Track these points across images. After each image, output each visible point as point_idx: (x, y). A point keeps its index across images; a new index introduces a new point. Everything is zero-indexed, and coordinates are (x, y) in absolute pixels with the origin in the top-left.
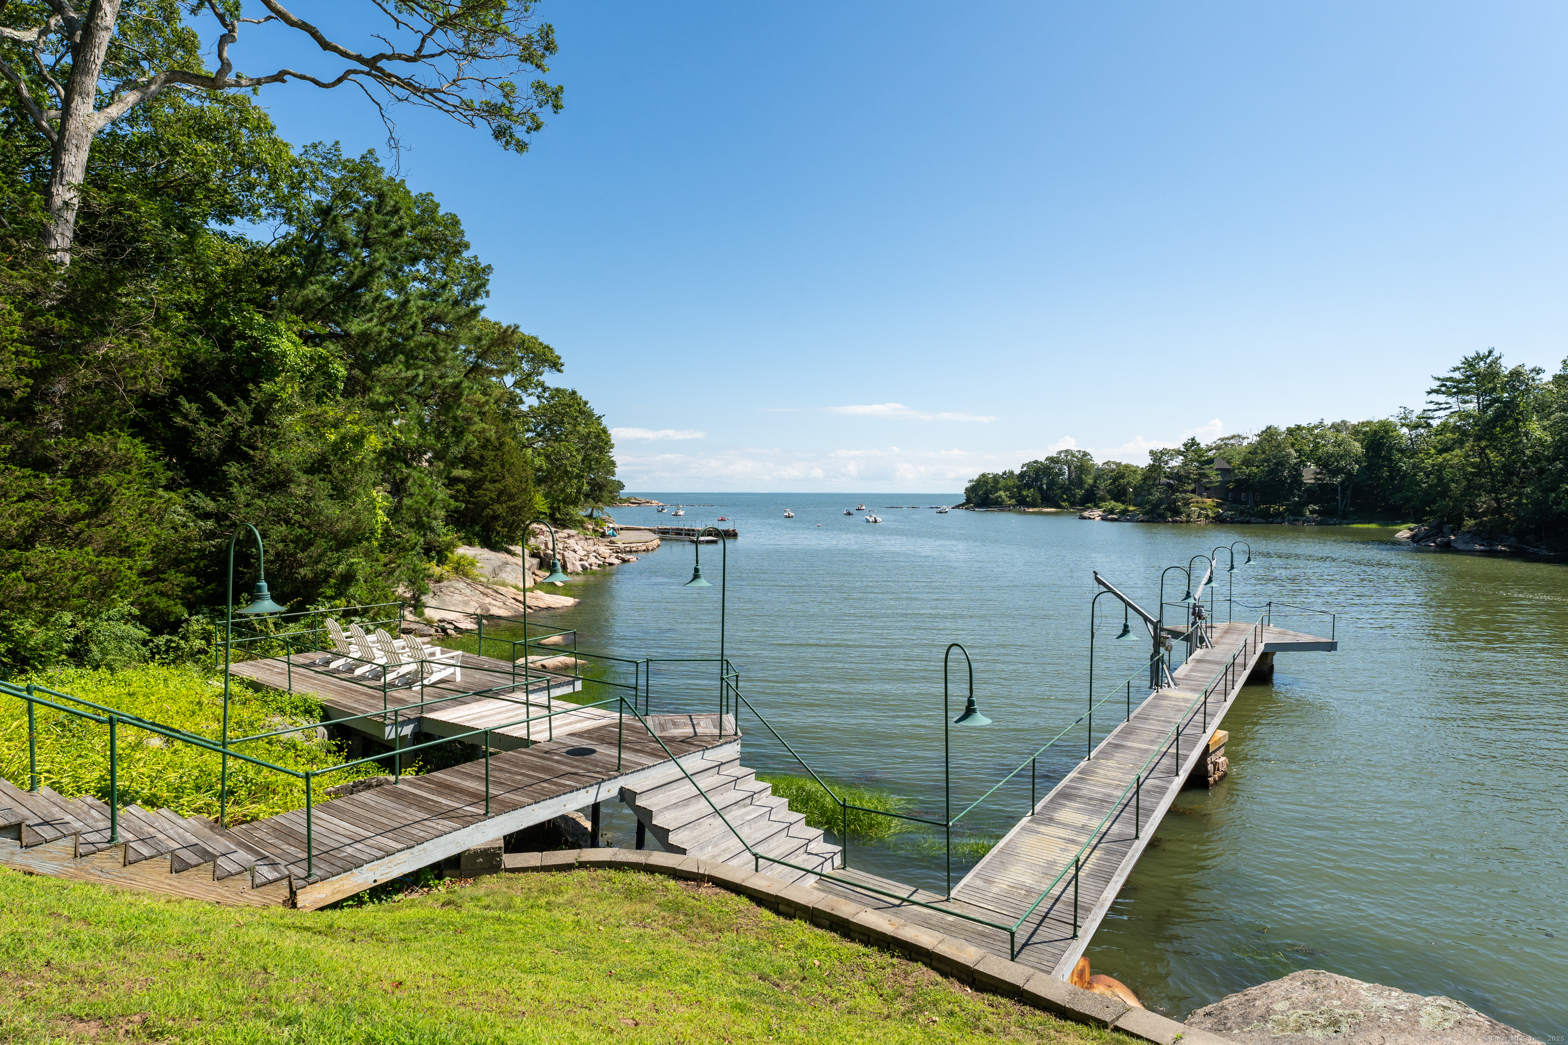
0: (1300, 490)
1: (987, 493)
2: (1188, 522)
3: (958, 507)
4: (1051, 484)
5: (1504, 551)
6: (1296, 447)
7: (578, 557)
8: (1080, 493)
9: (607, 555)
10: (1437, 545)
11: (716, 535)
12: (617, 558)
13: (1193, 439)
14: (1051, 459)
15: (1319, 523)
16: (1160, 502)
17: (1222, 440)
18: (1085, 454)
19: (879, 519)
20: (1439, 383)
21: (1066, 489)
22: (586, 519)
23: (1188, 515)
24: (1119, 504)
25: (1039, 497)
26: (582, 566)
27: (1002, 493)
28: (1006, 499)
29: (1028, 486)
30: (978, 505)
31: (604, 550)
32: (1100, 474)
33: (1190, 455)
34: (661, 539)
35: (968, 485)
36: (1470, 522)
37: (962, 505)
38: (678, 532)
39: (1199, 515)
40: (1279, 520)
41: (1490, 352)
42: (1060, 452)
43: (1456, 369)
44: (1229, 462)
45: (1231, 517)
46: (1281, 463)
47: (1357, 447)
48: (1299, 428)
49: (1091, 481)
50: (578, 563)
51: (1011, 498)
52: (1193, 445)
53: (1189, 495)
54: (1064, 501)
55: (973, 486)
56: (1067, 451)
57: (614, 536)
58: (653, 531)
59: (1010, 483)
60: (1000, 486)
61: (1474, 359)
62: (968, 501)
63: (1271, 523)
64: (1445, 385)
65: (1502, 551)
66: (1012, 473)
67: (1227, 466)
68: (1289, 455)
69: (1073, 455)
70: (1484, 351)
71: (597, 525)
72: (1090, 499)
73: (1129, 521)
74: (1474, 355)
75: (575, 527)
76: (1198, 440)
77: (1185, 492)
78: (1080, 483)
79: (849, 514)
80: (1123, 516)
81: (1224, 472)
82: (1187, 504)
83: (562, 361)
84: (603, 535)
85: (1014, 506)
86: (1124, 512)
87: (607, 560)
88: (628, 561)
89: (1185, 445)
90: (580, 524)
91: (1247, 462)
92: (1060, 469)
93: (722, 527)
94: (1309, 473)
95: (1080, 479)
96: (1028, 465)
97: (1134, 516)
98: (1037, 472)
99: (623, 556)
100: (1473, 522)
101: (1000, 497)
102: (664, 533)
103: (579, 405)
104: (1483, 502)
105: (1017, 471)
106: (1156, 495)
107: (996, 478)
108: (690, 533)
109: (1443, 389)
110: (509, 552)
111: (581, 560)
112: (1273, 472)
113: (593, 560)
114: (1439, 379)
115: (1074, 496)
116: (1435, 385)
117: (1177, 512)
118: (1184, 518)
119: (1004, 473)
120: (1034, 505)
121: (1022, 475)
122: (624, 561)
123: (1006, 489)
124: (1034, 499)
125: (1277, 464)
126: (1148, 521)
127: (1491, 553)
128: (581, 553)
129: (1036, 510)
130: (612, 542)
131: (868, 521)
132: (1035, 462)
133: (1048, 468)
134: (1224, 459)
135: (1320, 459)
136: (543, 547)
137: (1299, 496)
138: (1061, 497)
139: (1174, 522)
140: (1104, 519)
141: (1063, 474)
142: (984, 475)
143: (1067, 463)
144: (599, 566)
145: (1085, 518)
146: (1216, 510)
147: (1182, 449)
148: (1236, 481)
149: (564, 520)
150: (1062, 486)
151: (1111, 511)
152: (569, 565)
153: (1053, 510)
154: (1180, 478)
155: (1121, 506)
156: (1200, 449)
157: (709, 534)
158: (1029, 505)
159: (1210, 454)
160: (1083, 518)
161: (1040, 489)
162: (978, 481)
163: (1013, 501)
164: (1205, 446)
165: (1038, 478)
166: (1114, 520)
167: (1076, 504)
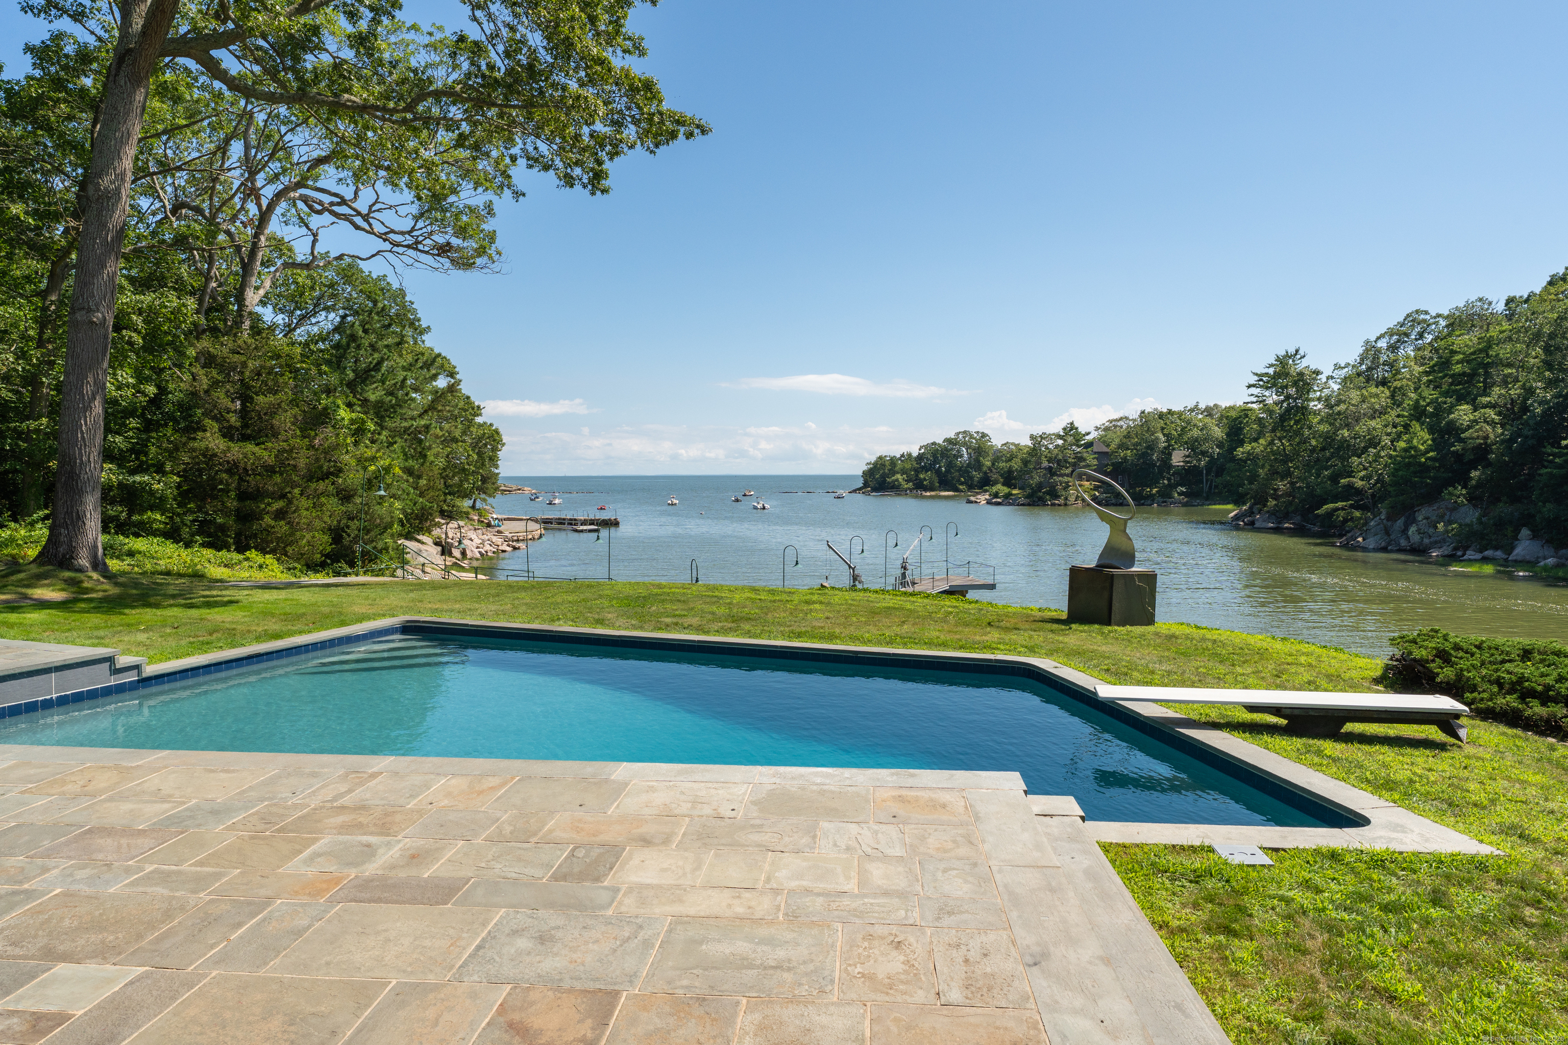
0: (1169, 473)
1: (884, 476)
2: (1066, 505)
3: (854, 491)
4: (950, 465)
5: (1290, 528)
6: (1166, 431)
7: (475, 545)
8: (977, 476)
9: (500, 543)
10: (1245, 524)
11: (597, 525)
12: (508, 545)
13: (1072, 423)
14: (948, 441)
15: (1185, 505)
16: (1040, 486)
17: (1111, 421)
18: (984, 435)
19: (767, 506)
20: (1256, 378)
21: (964, 471)
22: (470, 510)
23: (1066, 499)
24: (1005, 488)
25: (936, 480)
26: (480, 552)
27: (899, 476)
28: (903, 483)
29: (925, 469)
30: (875, 490)
31: (498, 540)
32: (999, 456)
33: (1070, 439)
34: (545, 529)
35: (865, 468)
36: (1272, 503)
37: (860, 489)
38: (561, 522)
39: (1077, 498)
40: (1149, 502)
41: (1297, 351)
42: (958, 434)
43: (1271, 366)
44: (1108, 446)
45: (1106, 500)
46: (1151, 446)
47: (1218, 433)
48: (1170, 412)
49: (988, 464)
50: (476, 551)
51: (907, 481)
52: (1072, 429)
53: (1066, 479)
54: (962, 484)
55: (871, 469)
56: (965, 432)
57: (499, 526)
58: (536, 521)
59: (908, 466)
60: (897, 468)
61: (1284, 357)
62: (866, 485)
63: (1143, 504)
64: (1261, 380)
65: (1287, 528)
66: (910, 455)
67: (1105, 449)
68: (1157, 438)
69: (971, 437)
70: (1292, 351)
71: (480, 516)
72: (984, 483)
73: (1010, 504)
74: (1284, 353)
75: (462, 518)
76: (1076, 425)
77: (1062, 475)
78: (978, 465)
79: (737, 500)
80: (1008, 500)
81: (1102, 455)
82: (1067, 487)
83: (457, 370)
84: (489, 525)
85: (911, 490)
86: (1007, 496)
87: (500, 548)
88: (519, 548)
89: (1064, 429)
90: (466, 516)
91: (1122, 446)
92: (958, 451)
93: (604, 516)
94: (1178, 458)
95: (977, 461)
96: (926, 447)
97: (1016, 499)
98: (935, 453)
99: (514, 544)
100: (1274, 502)
101: (897, 480)
102: (547, 522)
103: (473, 409)
104: (1282, 485)
105: (915, 453)
106: (1036, 479)
107: (893, 461)
108: (572, 522)
109: (1261, 383)
110: (419, 541)
111: (478, 548)
112: (1144, 455)
113: (488, 548)
114: (1256, 374)
115: (972, 478)
116: (1253, 380)
117: (1056, 496)
118: (1062, 501)
119: (902, 456)
120: (932, 489)
121: (920, 457)
122: (515, 548)
123: (903, 472)
124: (932, 483)
125: (1148, 447)
126: (1029, 505)
127: (1277, 530)
128: (477, 541)
129: (933, 493)
130: (499, 532)
131: (755, 508)
132: (933, 444)
133: (946, 449)
134: (1104, 442)
135: (1186, 443)
136: (444, 536)
137: (1169, 480)
138: (959, 480)
139: (1053, 505)
140: (989, 502)
141: (961, 456)
142: (880, 458)
143: (964, 444)
144: (494, 552)
145: (971, 502)
146: (1093, 492)
147: (1062, 433)
148: (1113, 464)
149: (451, 512)
150: (960, 469)
151: (996, 495)
152: (468, 552)
153: (951, 493)
154: (1059, 462)
155: (1006, 490)
156: (1078, 433)
157: (592, 524)
158: (926, 489)
159: (1089, 438)
160: (970, 502)
161: (938, 472)
162: (875, 464)
163: (910, 485)
164: (1082, 430)
165: (936, 461)
166: (998, 504)
167: (971, 487)
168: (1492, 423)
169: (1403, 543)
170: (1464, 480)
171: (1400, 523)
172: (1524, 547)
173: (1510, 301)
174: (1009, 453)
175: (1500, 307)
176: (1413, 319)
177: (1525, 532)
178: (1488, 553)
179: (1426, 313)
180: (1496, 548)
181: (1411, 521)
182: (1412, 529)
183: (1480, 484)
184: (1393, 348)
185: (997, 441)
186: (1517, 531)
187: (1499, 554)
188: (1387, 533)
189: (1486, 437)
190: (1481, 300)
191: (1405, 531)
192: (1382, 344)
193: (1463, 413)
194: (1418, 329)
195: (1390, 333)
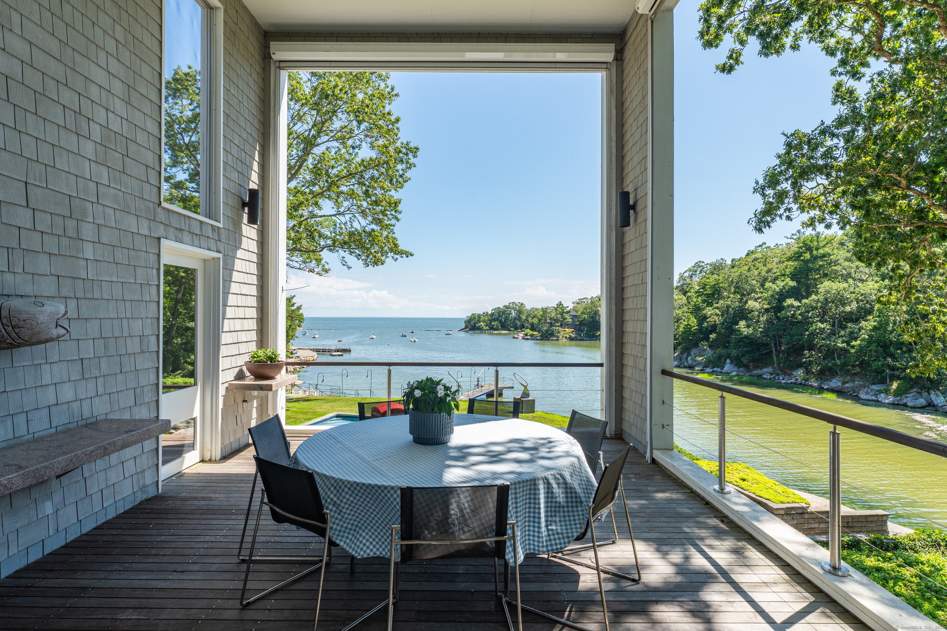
1: (475, 323)
2: (558, 340)
3: (461, 330)
4: (506, 318)
8: (519, 324)
13: (560, 302)
14: (505, 306)
16: (546, 331)
18: (522, 304)
21: (513, 321)
23: (558, 337)
25: (500, 325)
27: (482, 323)
28: (484, 327)
29: (494, 320)
30: (471, 330)
32: (528, 315)
33: (559, 309)
35: (466, 319)
37: (463, 329)
39: (563, 337)
42: (510, 303)
49: (524, 318)
51: (486, 326)
52: (560, 305)
53: (558, 328)
54: (512, 327)
55: (468, 320)
56: (513, 303)
59: (486, 318)
60: (481, 320)
62: (466, 327)
66: (487, 313)
67: (576, 314)
69: (516, 305)
72: (521, 327)
76: (563, 303)
77: (556, 326)
78: (520, 319)
80: (533, 338)
81: (574, 317)
82: (558, 332)
85: (488, 330)
86: (532, 335)
89: (557, 305)
91: (583, 313)
92: (510, 312)
95: (519, 316)
96: (495, 309)
97: (536, 337)
98: (499, 313)
101: (481, 325)
105: (490, 313)
106: (545, 328)
107: (479, 316)
115: (516, 324)
117: (553, 336)
118: (556, 338)
119: (484, 313)
120: (498, 330)
121: (492, 315)
123: (484, 321)
124: (497, 327)
125: (594, 314)
126: (543, 340)
129: (498, 332)
132: (498, 308)
133: (504, 311)
134: (575, 310)
138: (510, 326)
139: (552, 340)
140: (523, 338)
141: (512, 314)
142: (473, 314)
143: (513, 308)
146: (570, 334)
147: (556, 307)
148: (579, 321)
150: (511, 320)
151: (526, 335)
153: (507, 332)
154: (554, 320)
155: (531, 332)
156: (563, 307)
157: (338, 351)
158: (495, 330)
159: (568, 309)
160: (514, 338)
161: (501, 321)
162: (471, 317)
163: (487, 328)
164: (565, 305)
165: (500, 316)
166: (528, 339)
167: (516, 329)
168: (717, 315)
169: (686, 364)
170: (707, 338)
171: (685, 355)
172: (728, 367)
173: (733, 261)
174: (532, 314)
175: (729, 262)
176: (697, 265)
177: (728, 361)
178: (715, 369)
179: (703, 262)
180: (718, 367)
181: (689, 355)
182: (689, 358)
183: (714, 340)
184: (691, 277)
185: (528, 307)
186: (725, 360)
187: (719, 370)
188: (681, 360)
189: (715, 321)
190: (722, 259)
191: (687, 359)
192: (686, 274)
193: (709, 311)
194: (700, 269)
195: (690, 270)
